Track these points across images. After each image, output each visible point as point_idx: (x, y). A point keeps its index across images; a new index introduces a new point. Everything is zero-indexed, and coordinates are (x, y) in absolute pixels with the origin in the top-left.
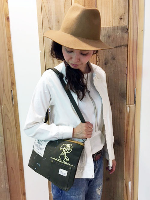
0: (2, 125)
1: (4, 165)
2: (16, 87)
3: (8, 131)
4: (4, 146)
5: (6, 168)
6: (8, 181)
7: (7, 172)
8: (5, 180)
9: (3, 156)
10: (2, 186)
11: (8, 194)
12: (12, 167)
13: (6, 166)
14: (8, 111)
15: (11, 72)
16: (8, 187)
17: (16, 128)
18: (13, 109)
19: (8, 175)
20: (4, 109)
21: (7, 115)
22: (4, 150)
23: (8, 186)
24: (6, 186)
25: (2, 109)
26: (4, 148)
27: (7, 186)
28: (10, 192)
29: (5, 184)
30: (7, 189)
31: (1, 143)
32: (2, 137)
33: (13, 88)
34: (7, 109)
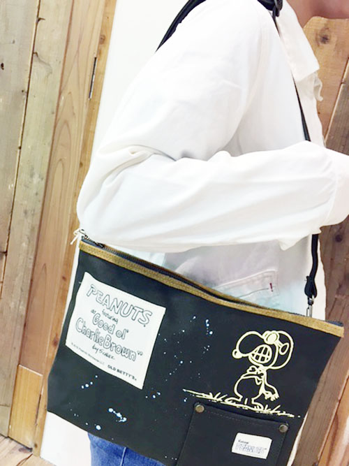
0: (49, 149)
1: (28, 254)
2: (108, 49)
3: (59, 169)
4: (40, 206)
5: (32, 261)
6: (27, 296)
7: (31, 272)
8: (22, 290)
9: (33, 229)
10: (12, 305)
11: (20, 328)
12: (45, 265)
13: (32, 257)
14: (74, 114)
15: (106, 5)
16: (24, 313)
17: (81, 164)
18: (85, 111)
19: (32, 280)
20: (64, 105)
21: (68, 126)
22: (39, 215)
23: (25, 309)
24: (21, 307)
25: (61, 104)
26: (40, 210)
27: (23, 308)
28: (25, 325)
29: (20, 301)
30: (21, 316)
31: (37, 194)
32: (42, 179)
33: (100, 52)
34: (73, 107)
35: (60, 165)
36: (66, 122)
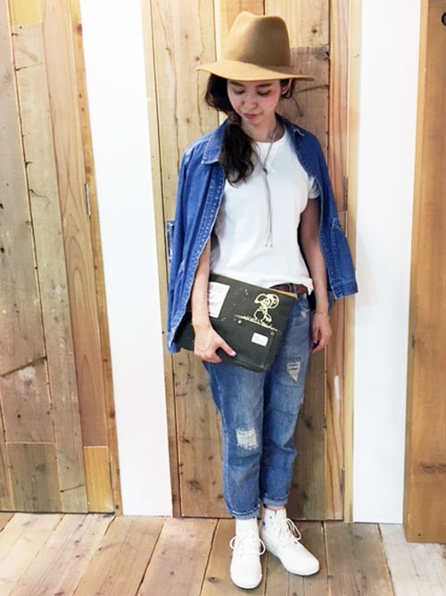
0: (64, 263)
1: (67, 351)
2: (94, 176)
3: (77, 275)
4: (67, 310)
5: (73, 356)
6: (76, 386)
7: (74, 365)
8: (70, 383)
9: (66, 331)
10: (64, 399)
11: (76, 415)
12: (85, 356)
13: (72, 353)
14: (78, 230)
15: (84, 145)
16: (77, 401)
17: (95, 267)
18: (88, 226)
19: (77, 372)
20: (68, 226)
21: (75, 240)
22: (69, 318)
23: (77, 397)
24: (73, 398)
25: (65, 225)
26: (69, 314)
27: (74, 398)
28: (80, 411)
29: (70, 393)
30: (75, 405)
31: (62, 301)
32: (64, 288)
33: (88, 180)
34: (76, 225)
35: (77, 272)
36: (73, 238)
